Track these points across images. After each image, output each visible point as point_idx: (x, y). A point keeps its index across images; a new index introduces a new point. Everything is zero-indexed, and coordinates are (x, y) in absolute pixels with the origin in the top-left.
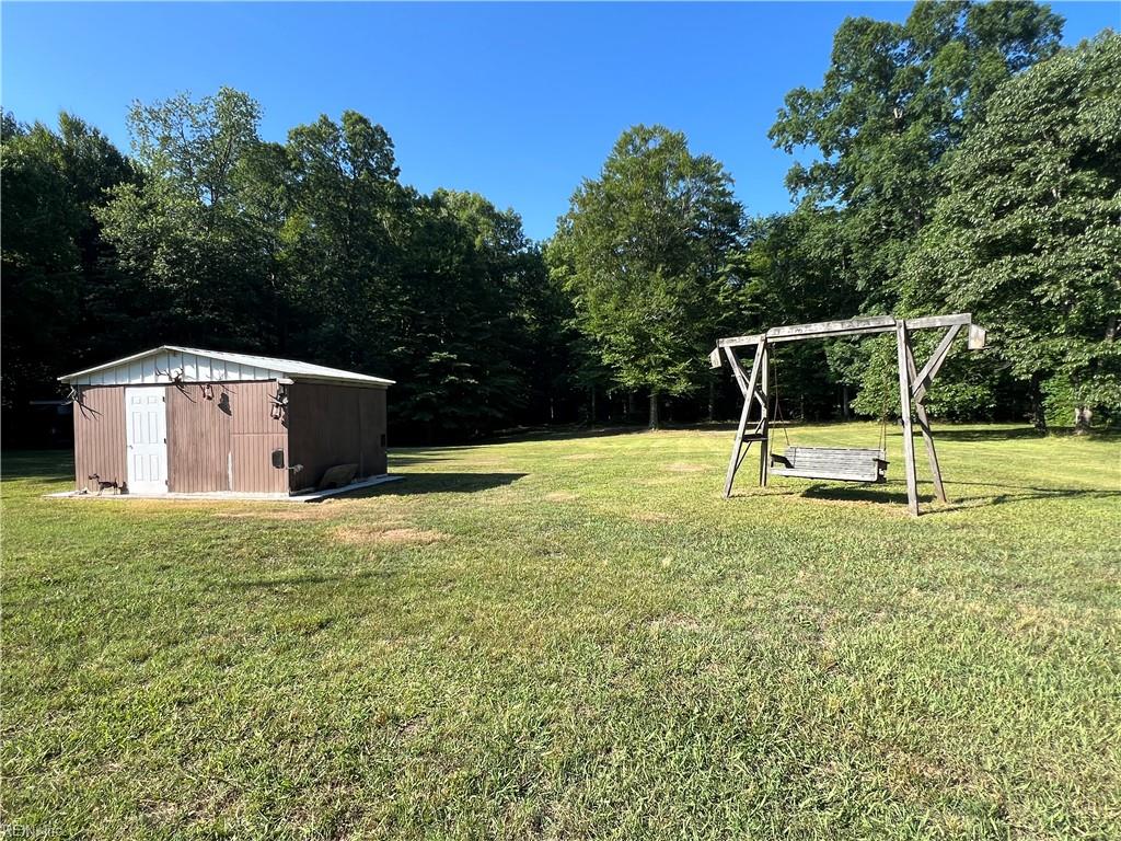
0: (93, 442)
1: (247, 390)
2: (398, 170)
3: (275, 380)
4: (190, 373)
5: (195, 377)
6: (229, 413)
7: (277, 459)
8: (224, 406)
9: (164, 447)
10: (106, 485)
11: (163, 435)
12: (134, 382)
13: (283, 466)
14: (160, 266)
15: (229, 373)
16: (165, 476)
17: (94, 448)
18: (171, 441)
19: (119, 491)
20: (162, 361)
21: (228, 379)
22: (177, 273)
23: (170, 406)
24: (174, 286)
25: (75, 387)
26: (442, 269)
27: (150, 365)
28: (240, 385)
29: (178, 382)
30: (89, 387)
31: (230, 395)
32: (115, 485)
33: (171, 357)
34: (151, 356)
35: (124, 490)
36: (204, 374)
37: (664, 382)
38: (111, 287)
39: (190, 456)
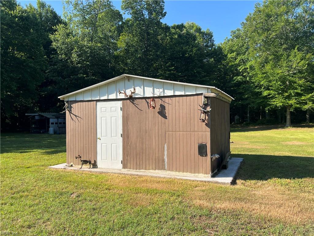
0: (77, 136)
1: (179, 102)
2: (166, 13)
3: (201, 94)
4: (139, 91)
5: (142, 94)
6: (165, 117)
7: (202, 150)
8: (162, 113)
9: (121, 139)
10: (85, 162)
11: (120, 131)
12: (102, 98)
13: (206, 155)
14: (74, 57)
15: (166, 91)
16: (121, 158)
17: (77, 139)
18: (125, 136)
19: (92, 166)
20: (121, 85)
21: (166, 95)
22: (81, 59)
23: (125, 113)
24: (79, 65)
25: (67, 102)
26: (188, 54)
27: (113, 87)
28: (174, 99)
29: (131, 98)
30: (76, 102)
31: (166, 105)
32: (90, 163)
33: (127, 81)
34: (114, 82)
35: (95, 165)
36: (149, 92)
37: (297, 104)
38: (55, 67)
39: (138, 145)
